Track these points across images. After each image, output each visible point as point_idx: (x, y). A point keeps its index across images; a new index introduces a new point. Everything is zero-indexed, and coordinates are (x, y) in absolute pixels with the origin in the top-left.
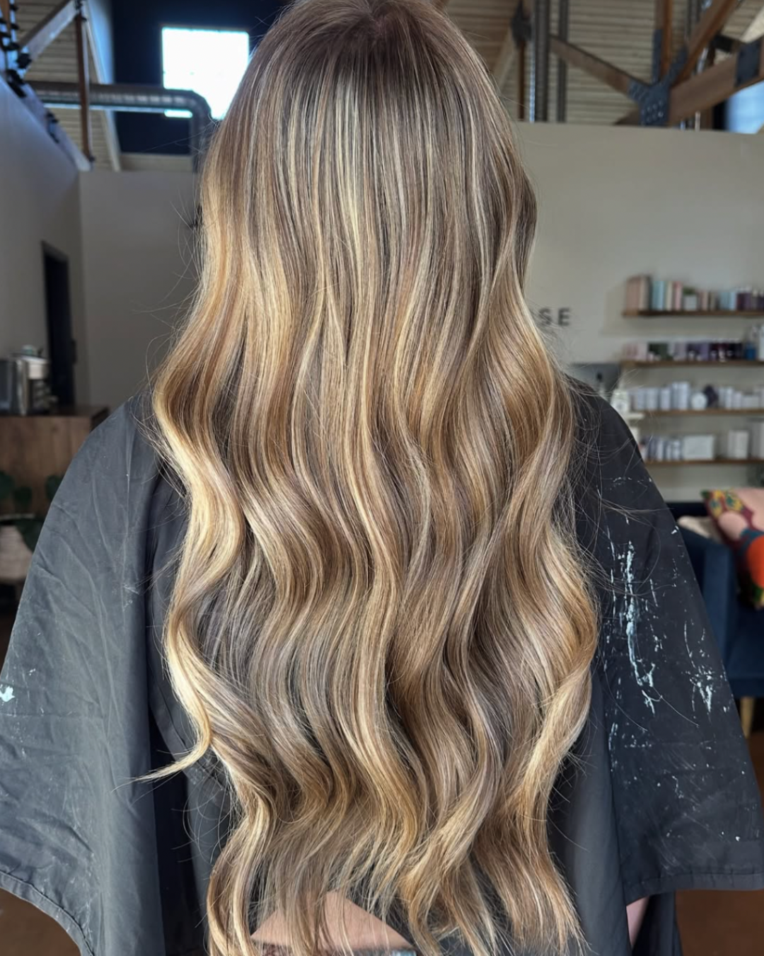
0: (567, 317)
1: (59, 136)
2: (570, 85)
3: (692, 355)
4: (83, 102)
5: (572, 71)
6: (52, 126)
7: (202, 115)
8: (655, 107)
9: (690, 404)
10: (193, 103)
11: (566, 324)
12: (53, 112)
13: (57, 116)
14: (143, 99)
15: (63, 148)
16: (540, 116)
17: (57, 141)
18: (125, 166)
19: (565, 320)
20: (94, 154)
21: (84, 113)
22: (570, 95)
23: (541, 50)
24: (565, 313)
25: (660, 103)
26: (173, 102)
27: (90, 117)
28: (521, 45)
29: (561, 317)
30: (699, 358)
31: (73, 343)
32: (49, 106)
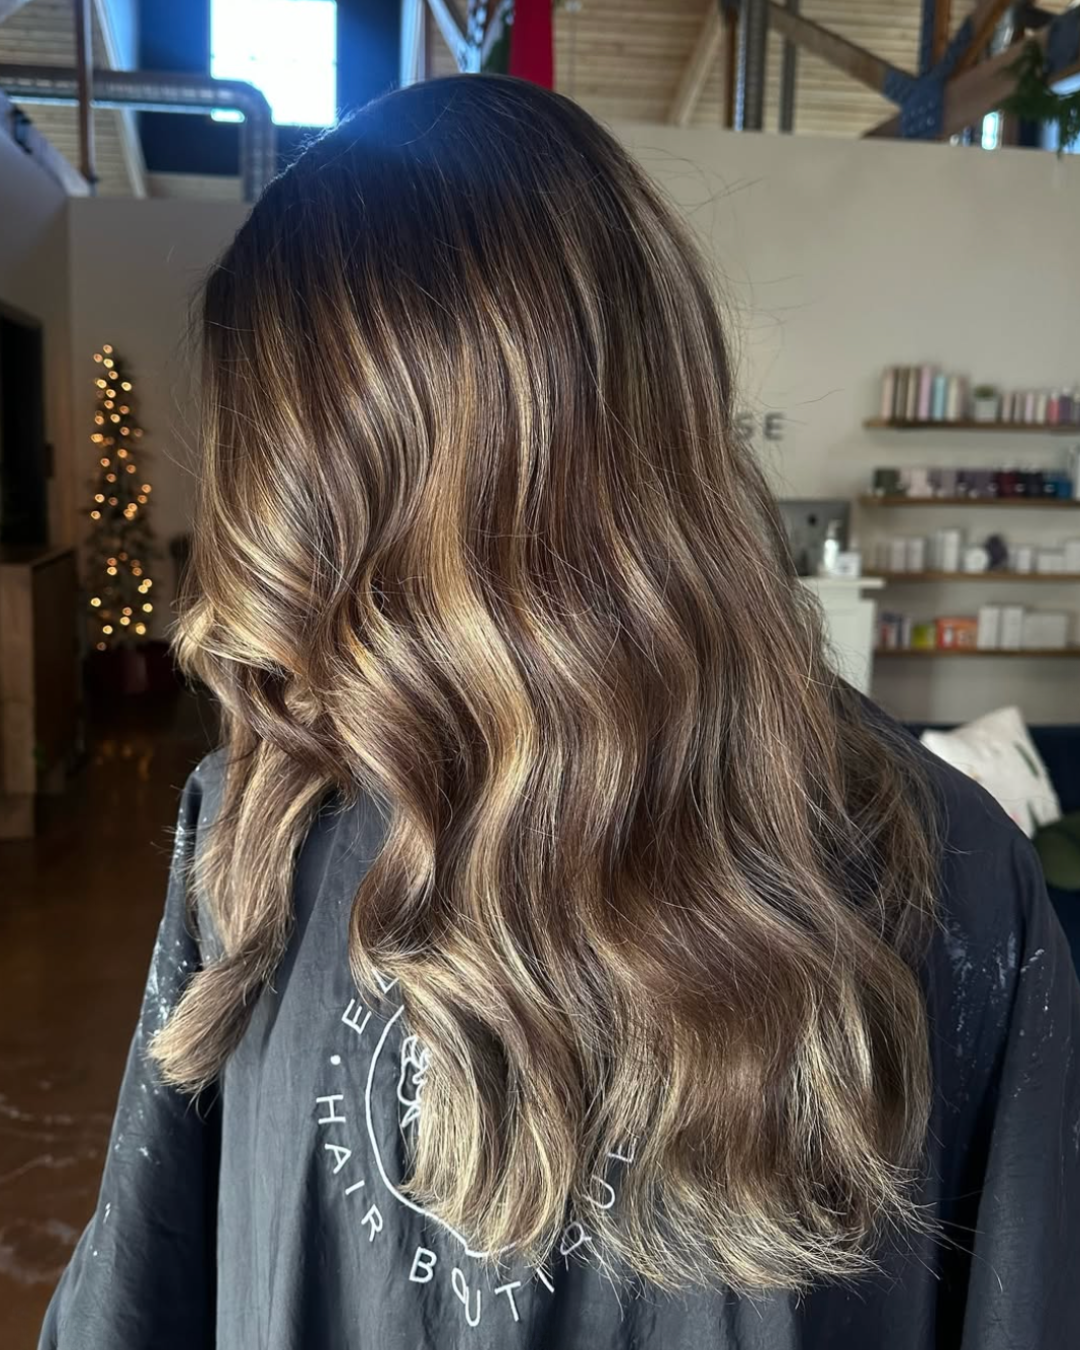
0: (778, 427)
1: (34, 142)
2: (801, 80)
3: (962, 489)
4: (82, 97)
5: (806, 60)
6: (21, 128)
7: (258, 118)
8: (921, 110)
9: (961, 563)
10: (245, 99)
11: (777, 438)
12: (24, 109)
13: (30, 115)
14: (170, 92)
15: (41, 162)
16: (751, 123)
17: (28, 151)
18: (153, 190)
19: (774, 432)
20: (97, 172)
21: (83, 112)
22: (801, 96)
23: (756, 25)
24: (775, 421)
25: (931, 105)
26: (216, 98)
27: (92, 120)
28: (731, 19)
29: (769, 426)
30: (973, 494)
31: (49, 450)
32: (18, 101)
